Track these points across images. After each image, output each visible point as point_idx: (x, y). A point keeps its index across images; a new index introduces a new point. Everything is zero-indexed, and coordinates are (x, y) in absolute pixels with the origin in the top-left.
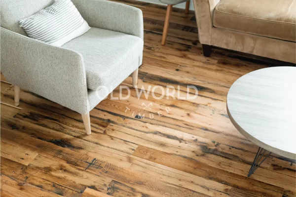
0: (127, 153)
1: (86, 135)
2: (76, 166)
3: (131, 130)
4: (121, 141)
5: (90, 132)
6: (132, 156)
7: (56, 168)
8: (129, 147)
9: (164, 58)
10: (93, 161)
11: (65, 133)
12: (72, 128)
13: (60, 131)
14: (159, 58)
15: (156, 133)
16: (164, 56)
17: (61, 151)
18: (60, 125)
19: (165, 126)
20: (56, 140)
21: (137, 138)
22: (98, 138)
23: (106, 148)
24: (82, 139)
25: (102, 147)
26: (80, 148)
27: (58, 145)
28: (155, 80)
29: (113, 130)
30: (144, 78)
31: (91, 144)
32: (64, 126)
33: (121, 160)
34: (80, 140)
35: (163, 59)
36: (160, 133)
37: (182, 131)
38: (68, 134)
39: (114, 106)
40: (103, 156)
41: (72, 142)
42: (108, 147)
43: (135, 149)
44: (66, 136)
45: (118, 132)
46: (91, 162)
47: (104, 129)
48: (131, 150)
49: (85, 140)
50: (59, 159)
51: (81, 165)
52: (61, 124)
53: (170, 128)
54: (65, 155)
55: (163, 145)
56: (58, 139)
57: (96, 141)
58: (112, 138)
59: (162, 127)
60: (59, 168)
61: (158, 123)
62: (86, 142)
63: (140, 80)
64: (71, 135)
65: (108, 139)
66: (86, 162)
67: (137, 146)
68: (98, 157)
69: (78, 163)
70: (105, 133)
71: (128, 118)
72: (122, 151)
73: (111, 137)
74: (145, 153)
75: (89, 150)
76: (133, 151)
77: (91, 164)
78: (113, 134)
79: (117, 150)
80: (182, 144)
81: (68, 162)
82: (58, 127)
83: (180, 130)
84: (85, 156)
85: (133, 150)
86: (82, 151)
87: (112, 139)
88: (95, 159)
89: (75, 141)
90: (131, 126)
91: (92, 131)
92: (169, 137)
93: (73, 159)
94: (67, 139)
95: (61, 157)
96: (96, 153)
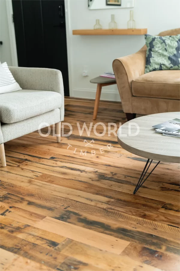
0: (31, 178)
1: (2, 167)
4: (29, 171)
5: (5, 166)
6: (33, 180)
8: (35, 174)
15: (62, 167)
19: (73, 163)
21: (44, 170)
22: (11, 169)
23: (14, 175)
25: (11, 174)
29: (27, 165)
30: (70, 138)
31: (3, 172)
33: (22, 182)
36: (66, 167)
37: (86, 166)
39: (35, 152)
40: (9, 179)
42: (16, 174)
43: (39, 176)
47: (19, 164)
48: (35, 176)
53: (77, 164)
55: (64, 174)
57: (8, 170)
58: (22, 169)
59: (69, 163)
61: (67, 161)
63: (65, 139)
65: (19, 169)
67: (41, 174)
68: (4, 180)
70: (19, 166)
71: (43, 158)
72: (27, 177)
74: (47, 178)
78: (25, 167)
79: (23, 176)
80: (83, 174)
83: (85, 166)
85: (37, 176)
87: (22, 170)
88: (1, 181)
90: (43, 163)
91: (7, 165)
92: (72, 169)
96: (4, 177)
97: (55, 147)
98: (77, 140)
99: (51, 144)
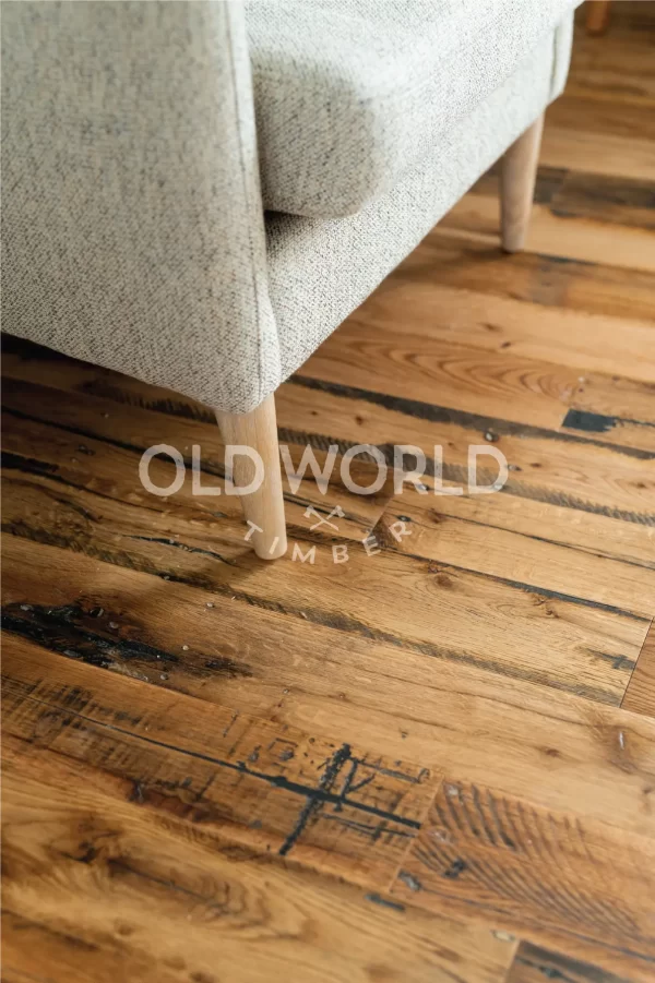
0: (583, 691)
1: (252, 559)
2: (201, 817)
3: (560, 511)
4: (509, 592)
5: (278, 544)
6: (623, 716)
7: (47, 848)
8: (587, 639)
9: (639, 92)
10: (332, 772)
11: (105, 557)
12: (146, 518)
13: (66, 543)
14: (606, 97)
16: (633, 81)
17: (76, 697)
18: (64, 501)
20: (38, 611)
21: (620, 569)
22: (337, 578)
23: (412, 657)
24: (225, 591)
25: (387, 650)
26: (221, 666)
27: (53, 647)
29: (437, 517)
30: (556, 197)
31: (300, 626)
32: (94, 503)
33: (552, 753)
34: (212, 598)
35: (630, 99)
38: (126, 560)
39: (410, 358)
40: (404, 723)
41: (156, 623)
42: (430, 649)
43: (633, 655)
44: (114, 578)
45: (472, 530)
46: (314, 777)
47: (373, 515)
48: (604, 665)
49: (251, 600)
50: (63, 765)
51: (242, 810)
52: (71, 490)
54: (108, 726)
56: (51, 601)
57: (328, 600)
58: (441, 575)
60: (69, 845)
62: (254, 610)
63: (538, 209)
64: (147, 567)
65: (415, 581)
66: (281, 781)
67: (639, 633)
68: (371, 738)
69: (215, 793)
70: (384, 540)
71: (516, 429)
72: (541, 679)
73: (430, 566)
75: (292, 678)
76: (623, 676)
77: (319, 796)
78: (442, 550)
79: (497, 667)
81: (140, 791)
82: (49, 515)
84: (264, 733)
85: (619, 662)
86: (237, 692)
87: (443, 583)
88: (345, 753)
89: (179, 612)
90: (553, 486)
91: (296, 533)
93: (176, 764)
94: (117, 596)
95: (79, 742)
96: (343, 697)
97: (515, 297)
98: (631, 224)
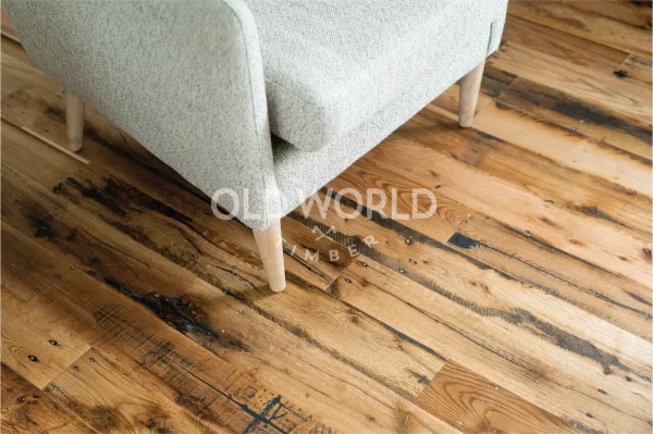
0: (399, 391)
1: (266, 290)
2: (205, 417)
3: (427, 291)
4: (385, 332)
5: (280, 283)
6: (412, 407)
7: (135, 417)
8: (413, 365)
9: (580, 25)
10: (269, 407)
11: (201, 275)
12: (225, 257)
13: (184, 264)
14: (559, 26)
15: (517, 317)
16: (579, 17)
17: (167, 347)
18: (190, 240)
19: (555, 294)
20: (162, 298)
22: (307, 308)
23: (326, 357)
24: (250, 305)
25: (316, 351)
26: (236, 344)
27: (164, 319)
28: (537, 104)
29: (365, 283)
30: (502, 95)
31: (279, 331)
32: (204, 244)
33: (372, 419)
34: (243, 307)
35: (573, 30)
36: (532, 319)
37: (615, 322)
38: (209, 278)
40: (311, 389)
41: (214, 315)
42: (335, 355)
43: (430, 377)
44: (202, 287)
45: (380, 294)
46: (259, 408)
47: (333, 275)
48: (415, 380)
49: (261, 312)
50: (152, 379)
51: (223, 418)
52: (195, 235)
53: (574, 303)
54: (177, 365)
55: (536, 373)
56: (171, 294)
57: (296, 319)
58: (355, 315)
59: (541, 293)
60: (144, 418)
61: (530, 273)
62: (261, 317)
63: (488, 101)
64: (218, 285)
65: (342, 317)
66: (245, 408)
67: (438, 365)
68: (293, 395)
69: (214, 407)
70: (334, 291)
71: (424, 239)
72: (381, 380)
73: (352, 310)
74: (466, 401)
75: (266, 357)
76: (421, 387)
77: (259, 418)
78: (360, 302)
80: (614, 383)
81: (183, 398)
82: (177, 244)
83: (608, 318)
84: (243, 382)
85: (423, 379)
86: (241, 360)
87: (355, 320)
88: (277, 400)
89: (226, 312)
90: (430, 275)
91: (291, 277)
92: (564, 340)
93: (201, 389)
94: (200, 298)
95: (161, 369)
96: (286, 371)
97: (454, 157)
98: (536, 119)
99: (438, 137)
